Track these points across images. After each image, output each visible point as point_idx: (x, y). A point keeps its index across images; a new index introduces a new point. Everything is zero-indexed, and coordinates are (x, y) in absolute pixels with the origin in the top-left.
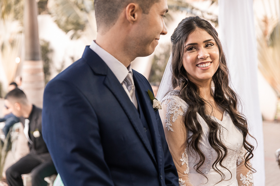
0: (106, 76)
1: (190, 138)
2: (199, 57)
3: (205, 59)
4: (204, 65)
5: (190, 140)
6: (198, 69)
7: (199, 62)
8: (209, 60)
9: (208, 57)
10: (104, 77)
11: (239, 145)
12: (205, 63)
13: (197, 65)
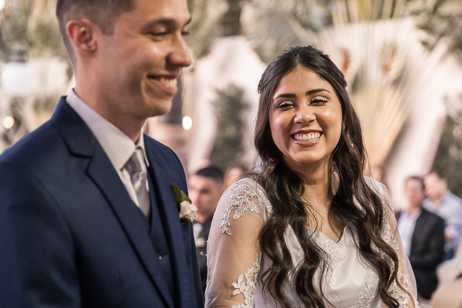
0: (91, 158)
1: (266, 273)
2: (296, 120)
3: (307, 125)
4: (305, 137)
5: (265, 278)
6: (294, 144)
7: (297, 130)
8: (315, 126)
9: (312, 121)
10: (87, 161)
11: (369, 286)
12: (306, 132)
13: (293, 136)
